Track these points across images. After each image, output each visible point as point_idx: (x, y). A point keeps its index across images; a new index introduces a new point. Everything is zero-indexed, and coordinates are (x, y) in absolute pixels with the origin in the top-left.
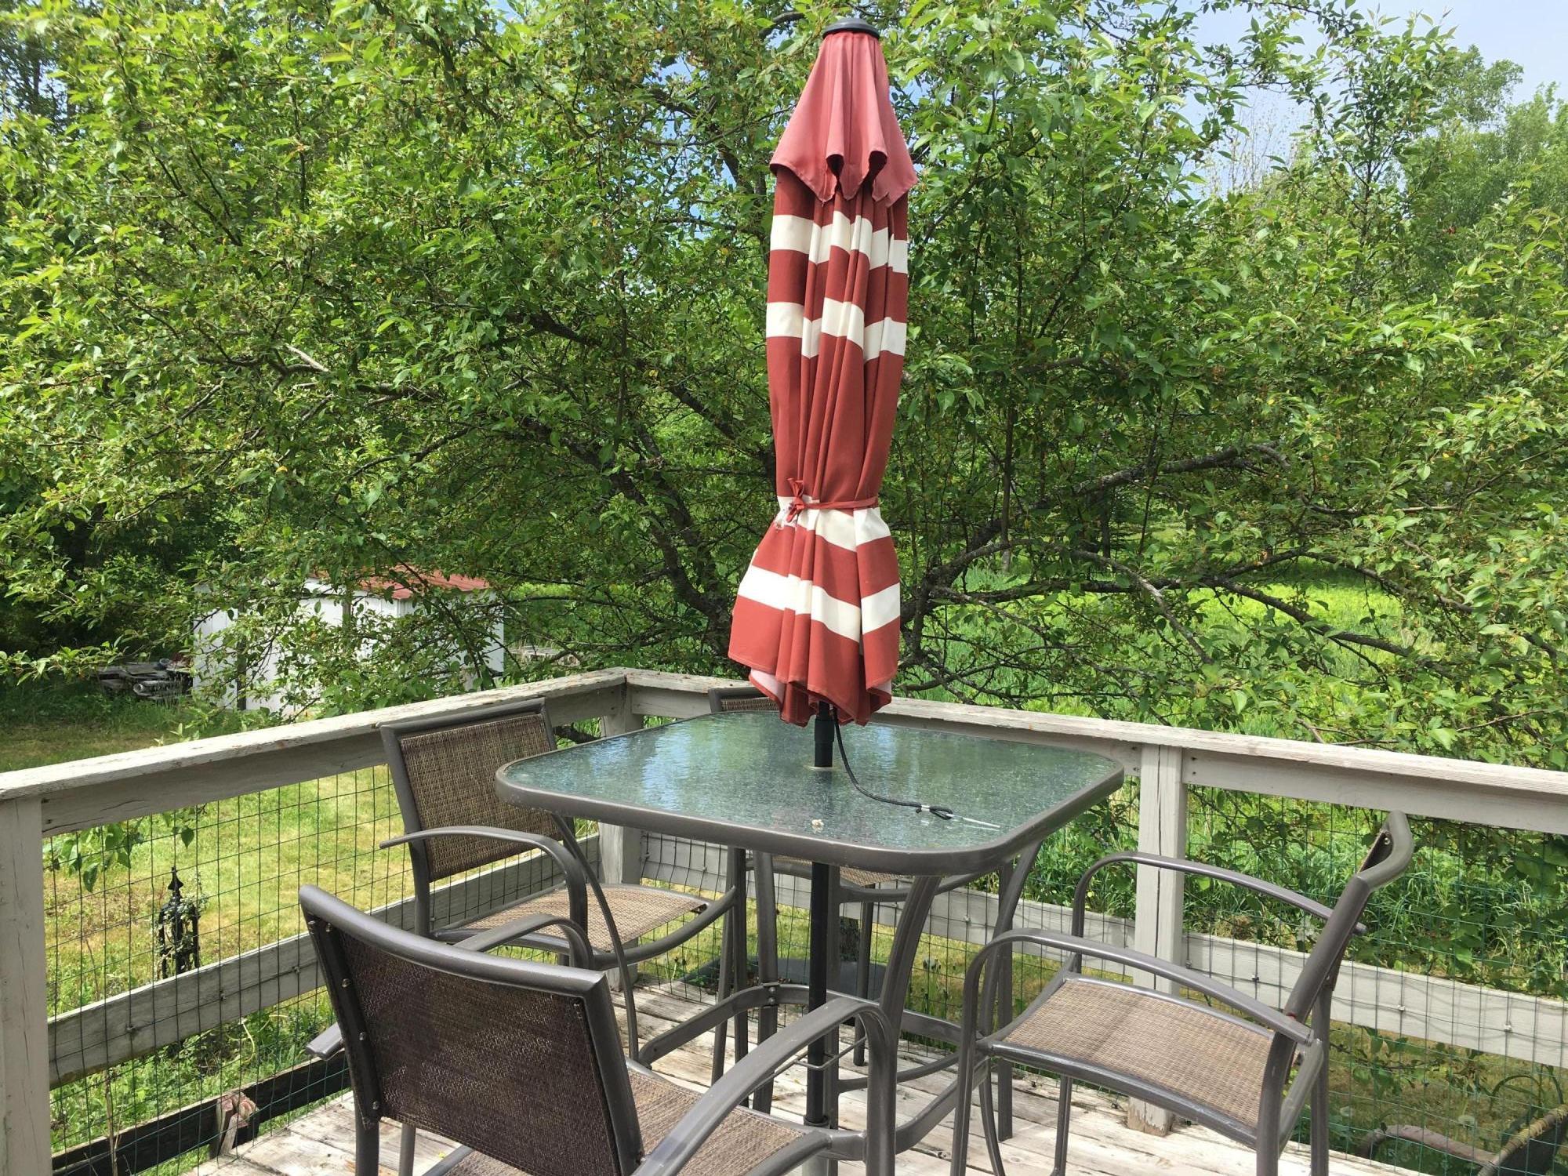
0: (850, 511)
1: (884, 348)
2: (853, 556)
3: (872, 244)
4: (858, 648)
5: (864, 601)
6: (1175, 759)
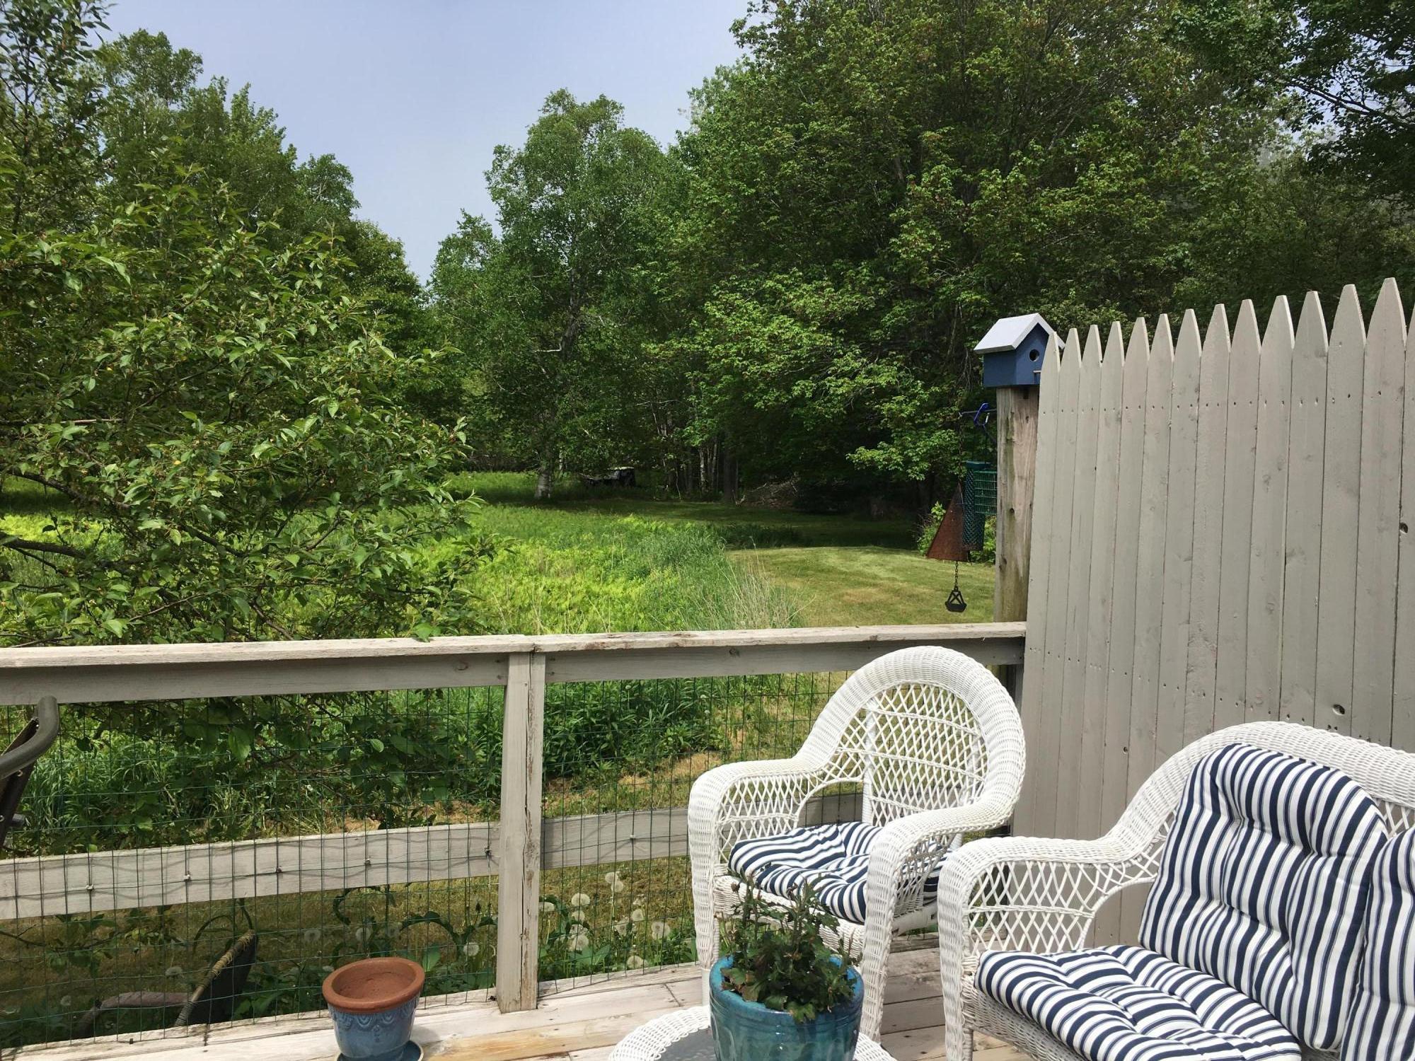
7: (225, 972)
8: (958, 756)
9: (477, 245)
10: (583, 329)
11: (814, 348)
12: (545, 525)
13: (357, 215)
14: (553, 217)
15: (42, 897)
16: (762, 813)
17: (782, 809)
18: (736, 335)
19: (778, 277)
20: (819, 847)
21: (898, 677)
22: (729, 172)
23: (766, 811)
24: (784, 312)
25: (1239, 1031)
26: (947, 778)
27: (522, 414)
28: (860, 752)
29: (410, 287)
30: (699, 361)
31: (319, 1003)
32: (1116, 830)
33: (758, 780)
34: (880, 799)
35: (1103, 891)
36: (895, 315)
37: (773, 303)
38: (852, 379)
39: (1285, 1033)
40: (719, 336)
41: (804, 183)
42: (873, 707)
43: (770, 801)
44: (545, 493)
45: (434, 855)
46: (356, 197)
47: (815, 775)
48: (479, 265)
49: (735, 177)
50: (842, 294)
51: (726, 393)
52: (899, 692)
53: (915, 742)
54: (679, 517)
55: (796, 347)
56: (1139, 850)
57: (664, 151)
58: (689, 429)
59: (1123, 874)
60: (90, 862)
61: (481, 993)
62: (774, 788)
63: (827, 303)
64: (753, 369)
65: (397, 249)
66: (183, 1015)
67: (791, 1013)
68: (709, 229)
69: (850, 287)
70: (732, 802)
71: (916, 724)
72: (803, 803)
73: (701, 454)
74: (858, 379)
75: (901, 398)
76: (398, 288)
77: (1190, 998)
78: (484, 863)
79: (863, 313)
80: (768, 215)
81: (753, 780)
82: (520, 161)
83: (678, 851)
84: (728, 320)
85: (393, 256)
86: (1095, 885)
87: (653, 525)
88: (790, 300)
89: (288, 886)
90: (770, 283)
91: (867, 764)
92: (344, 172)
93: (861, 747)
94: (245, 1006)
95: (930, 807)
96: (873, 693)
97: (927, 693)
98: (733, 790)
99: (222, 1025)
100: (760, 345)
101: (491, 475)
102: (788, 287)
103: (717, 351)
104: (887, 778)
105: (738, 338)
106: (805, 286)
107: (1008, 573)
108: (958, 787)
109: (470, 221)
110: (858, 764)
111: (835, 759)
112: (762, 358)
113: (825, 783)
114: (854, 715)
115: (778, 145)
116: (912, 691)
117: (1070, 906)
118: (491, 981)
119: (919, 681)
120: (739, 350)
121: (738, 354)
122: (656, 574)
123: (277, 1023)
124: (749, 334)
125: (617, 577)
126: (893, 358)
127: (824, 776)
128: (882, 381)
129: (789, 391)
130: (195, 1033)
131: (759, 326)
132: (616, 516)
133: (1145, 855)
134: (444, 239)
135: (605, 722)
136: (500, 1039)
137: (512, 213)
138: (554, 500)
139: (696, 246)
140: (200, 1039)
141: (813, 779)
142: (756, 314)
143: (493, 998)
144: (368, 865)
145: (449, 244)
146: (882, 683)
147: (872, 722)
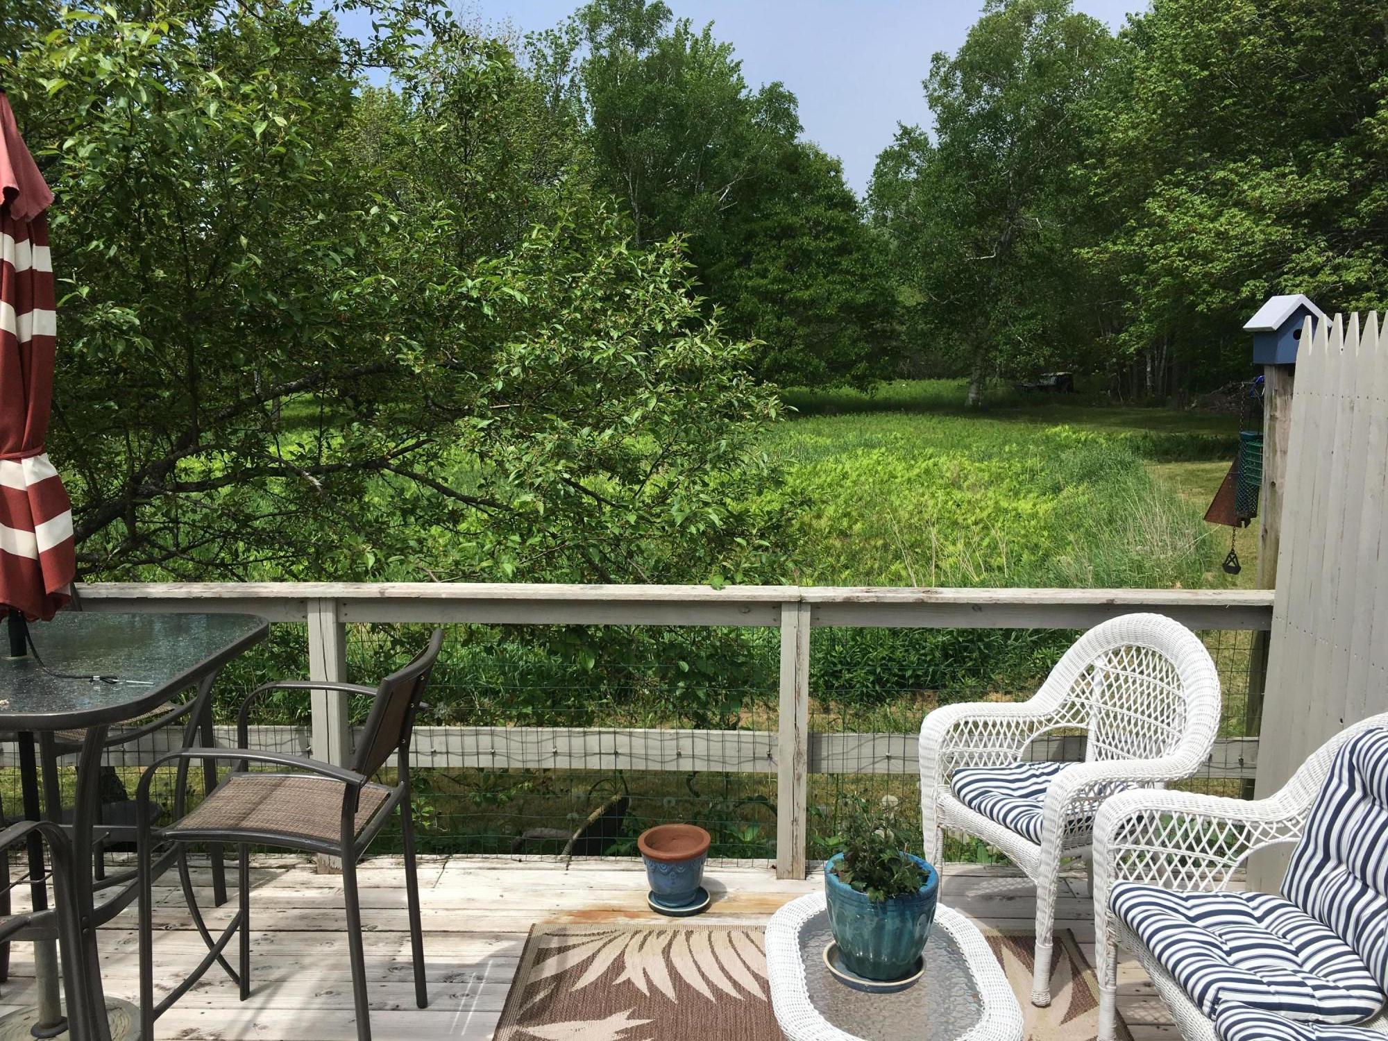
0: (18, 460)
1: (35, 333)
2: (24, 494)
3: (16, 254)
4: (35, 563)
5: (37, 528)
6: (331, 606)
7: (597, 821)
8: (1166, 714)
9: (913, 155)
10: (1020, 234)
11: (1269, 243)
12: (968, 436)
13: (801, 138)
14: (991, 119)
15: (463, 754)
16: (985, 746)
17: (1005, 745)
18: (1179, 233)
19: (1231, 166)
20: (1034, 780)
21: (1122, 639)
22: (1180, 55)
23: (990, 745)
24: (1236, 205)
25: (1325, 976)
26: (1156, 732)
27: (953, 324)
28: (1086, 702)
29: (847, 202)
30: (1138, 264)
31: (635, 852)
32: (1280, 794)
33: (983, 719)
34: (1101, 744)
35: (1250, 845)
36: (1374, 200)
37: (1224, 195)
38: (1312, 276)
39: (1371, 983)
40: (1159, 235)
41: (1268, 60)
42: (1100, 664)
43: (994, 737)
44: (975, 401)
45: (728, 752)
46: (801, 123)
47: (1042, 719)
48: (914, 175)
49: (1187, 60)
50: (1308, 181)
51: (1167, 297)
52: (1123, 653)
53: (1132, 698)
54: (1116, 425)
55: (1247, 244)
56: (1294, 813)
57: (1114, 33)
58: (1123, 336)
59: (1273, 832)
60: (492, 734)
61: (763, 861)
62: (998, 726)
63: (1288, 193)
64: (1195, 269)
65: (836, 167)
66: (567, 848)
67: (867, 894)
68: (1153, 120)
69: (1318, 172)
70: (956, 735)
71: (1134, 682)
72: (1028, 742)
73: (1148, 357)
74: (1322, 277)
75: (1372, 294)
76: (836, 205)
77: (1297, 943)
78: (766, 763)
79: (1334, 201)
80: (1223, 98)
81: (978, 719)
82: (955, 66)
83: (910, 769)
84: (1171, 217)
85: (833, 174)
86: (1242, 839)
87: (1083, 436)
88: (1244, 191)
89: (623, 764)
90: (1221, 174)
91: (1092, 713)
92: (791, 99)
93: (1087, 698)
94: (614, 848)
95: (1140, 756)
96: (1100, 651)
97: (1146, 655)
98: (957, 726)
99: (581, 858)
100: (1204, 244)
101: (925, 384)
102: (1243, 177)
103: (1156, 252)
104: (1108, 727)
105: (1179, 237)
106: (1264, 174)
107: (1268, 542)
108: (1164, 742)
109: (906, 132)
110: (1083, 712)
111: (1064, 706)
112: (1207, 257)
113: (1051, 726)
114: (1083, 669)
115: (1238, 20)
116: (1134, 652)
117: (1215, 854)
118: (770, 853)
119: (1139, 644)
120: (1181, 249)
121: (1180, 254)
122: (1068, 491)
123: (617, 862)
124: (1194, 231)
125: (1030, 491)
126: (1368, 249)
127: (1049, 721)
128: (1350, 277)
129: (1238, 292)
130: (561, 861)
131: (1205, 222)
132: (1044, 425)
133: (1299, 818)
134: (881, 152)
135: (971, 641)
136: (770, 898)
137: (948, 119)
138: (986, 409)
139: (1138, 139)
140: (564, 865)
141: (1040, 723)
142: (1203, 209)
143: (774, 867)
144: (679, 755)
145: (886, 156)
146: (1109, 643)
147: (1099, 677)
